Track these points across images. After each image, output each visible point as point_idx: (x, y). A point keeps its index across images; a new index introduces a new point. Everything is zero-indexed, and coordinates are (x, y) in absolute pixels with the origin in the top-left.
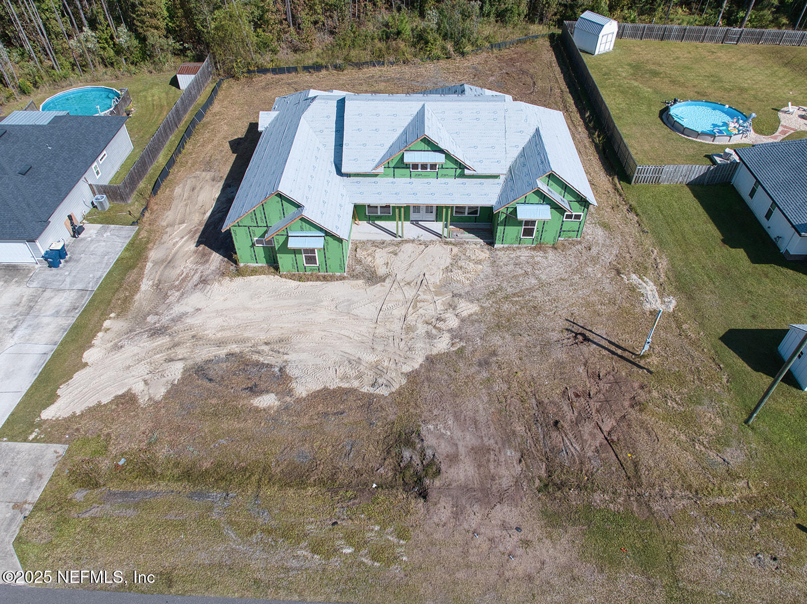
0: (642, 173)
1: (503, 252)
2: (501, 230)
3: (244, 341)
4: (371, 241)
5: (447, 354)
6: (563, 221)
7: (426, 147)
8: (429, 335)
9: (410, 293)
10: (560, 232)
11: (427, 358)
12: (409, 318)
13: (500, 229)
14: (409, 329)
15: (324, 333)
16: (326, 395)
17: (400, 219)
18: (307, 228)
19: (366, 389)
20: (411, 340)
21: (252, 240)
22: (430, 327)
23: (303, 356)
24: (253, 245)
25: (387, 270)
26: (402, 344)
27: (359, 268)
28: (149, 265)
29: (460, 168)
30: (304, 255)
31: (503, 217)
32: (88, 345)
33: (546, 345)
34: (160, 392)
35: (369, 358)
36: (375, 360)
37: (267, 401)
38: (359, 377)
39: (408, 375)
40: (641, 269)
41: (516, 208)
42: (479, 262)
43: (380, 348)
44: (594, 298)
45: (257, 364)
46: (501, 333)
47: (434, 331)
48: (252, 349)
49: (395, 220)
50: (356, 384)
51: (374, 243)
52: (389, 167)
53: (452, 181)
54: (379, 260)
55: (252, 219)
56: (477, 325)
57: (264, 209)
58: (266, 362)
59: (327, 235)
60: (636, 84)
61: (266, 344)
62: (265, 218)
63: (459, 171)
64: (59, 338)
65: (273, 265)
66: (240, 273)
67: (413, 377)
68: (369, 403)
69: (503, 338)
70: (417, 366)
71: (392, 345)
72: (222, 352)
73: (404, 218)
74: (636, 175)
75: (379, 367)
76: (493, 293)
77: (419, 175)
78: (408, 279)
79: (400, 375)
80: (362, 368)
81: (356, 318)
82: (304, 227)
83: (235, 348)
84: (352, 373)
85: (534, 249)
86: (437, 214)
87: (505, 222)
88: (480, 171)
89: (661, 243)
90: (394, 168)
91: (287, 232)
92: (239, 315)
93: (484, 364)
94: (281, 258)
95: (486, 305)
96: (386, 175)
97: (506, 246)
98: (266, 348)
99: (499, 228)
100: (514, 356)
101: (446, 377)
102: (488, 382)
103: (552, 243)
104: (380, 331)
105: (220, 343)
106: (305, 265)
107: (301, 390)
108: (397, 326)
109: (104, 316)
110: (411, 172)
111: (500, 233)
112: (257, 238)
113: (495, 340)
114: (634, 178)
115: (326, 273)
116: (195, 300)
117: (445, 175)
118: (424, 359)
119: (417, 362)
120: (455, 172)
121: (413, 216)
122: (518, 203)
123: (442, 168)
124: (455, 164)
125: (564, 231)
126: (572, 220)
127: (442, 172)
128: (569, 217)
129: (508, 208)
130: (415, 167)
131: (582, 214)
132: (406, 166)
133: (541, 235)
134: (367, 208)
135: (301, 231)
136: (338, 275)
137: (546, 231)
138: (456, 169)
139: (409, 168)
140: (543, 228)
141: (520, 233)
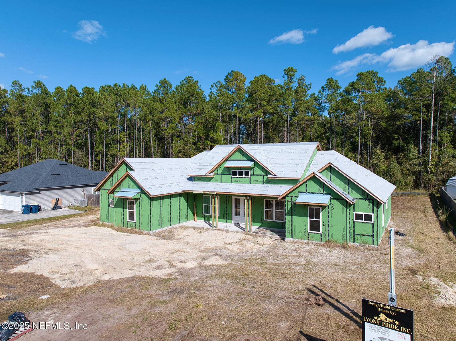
2: (289, 220)
6: (354, 222)
11: (133, 277)
18: (132, 185)
29: (266, 175)
30: (128, 210)
31: (288, 206)
33: (264, 298)
36: (94, 268)
39: (100, 282)
41: (298, 196)
42: (262, 245)
44: (364, 282)
46: (225, 280)
52: (218, 174)
56: (210, 271)
57: (117, 176)
63: (265, 177)
69: (223, 283)
70: (116, 279)
76: (252, 259)
77: (238, 181)
79: (94, 280)
81: (122, 249)
85: (323, 245)
87: (292, 212)
88: (280, 175)
90: (221, 174)
91: (121, 189)
93: (177, 292)
95: (236, 263)
96: (217, 180)
97: (296, 240)
99: (287, 217)
103: (341, 241)
106: (128, 220)
110: (232, 177)
111: (289, 224)
112: (111, 200)
113: (213, 282)
115: (139, 230)
117: (256, 181)
118: (131, 276)
119: (121, 276)
120: (263, 178)
121: (235, 218)
122: (300, 192)
123: (253, 175)
124: (263, 171)
125: (358, 235)
126: (363, 221)
127: (253, 178)
128: (359, 217)
129: (292, 197)
130: (235, 174)
131: (373, 215)
132: (229, 172)
133: (329, 231)
134: (203, 205)
135: (128, 188)
136: (147, 232)
137: (332, 226)
138: (264, 175)
139: (231, 174)
140: (328, 222)
141: (307, 227)
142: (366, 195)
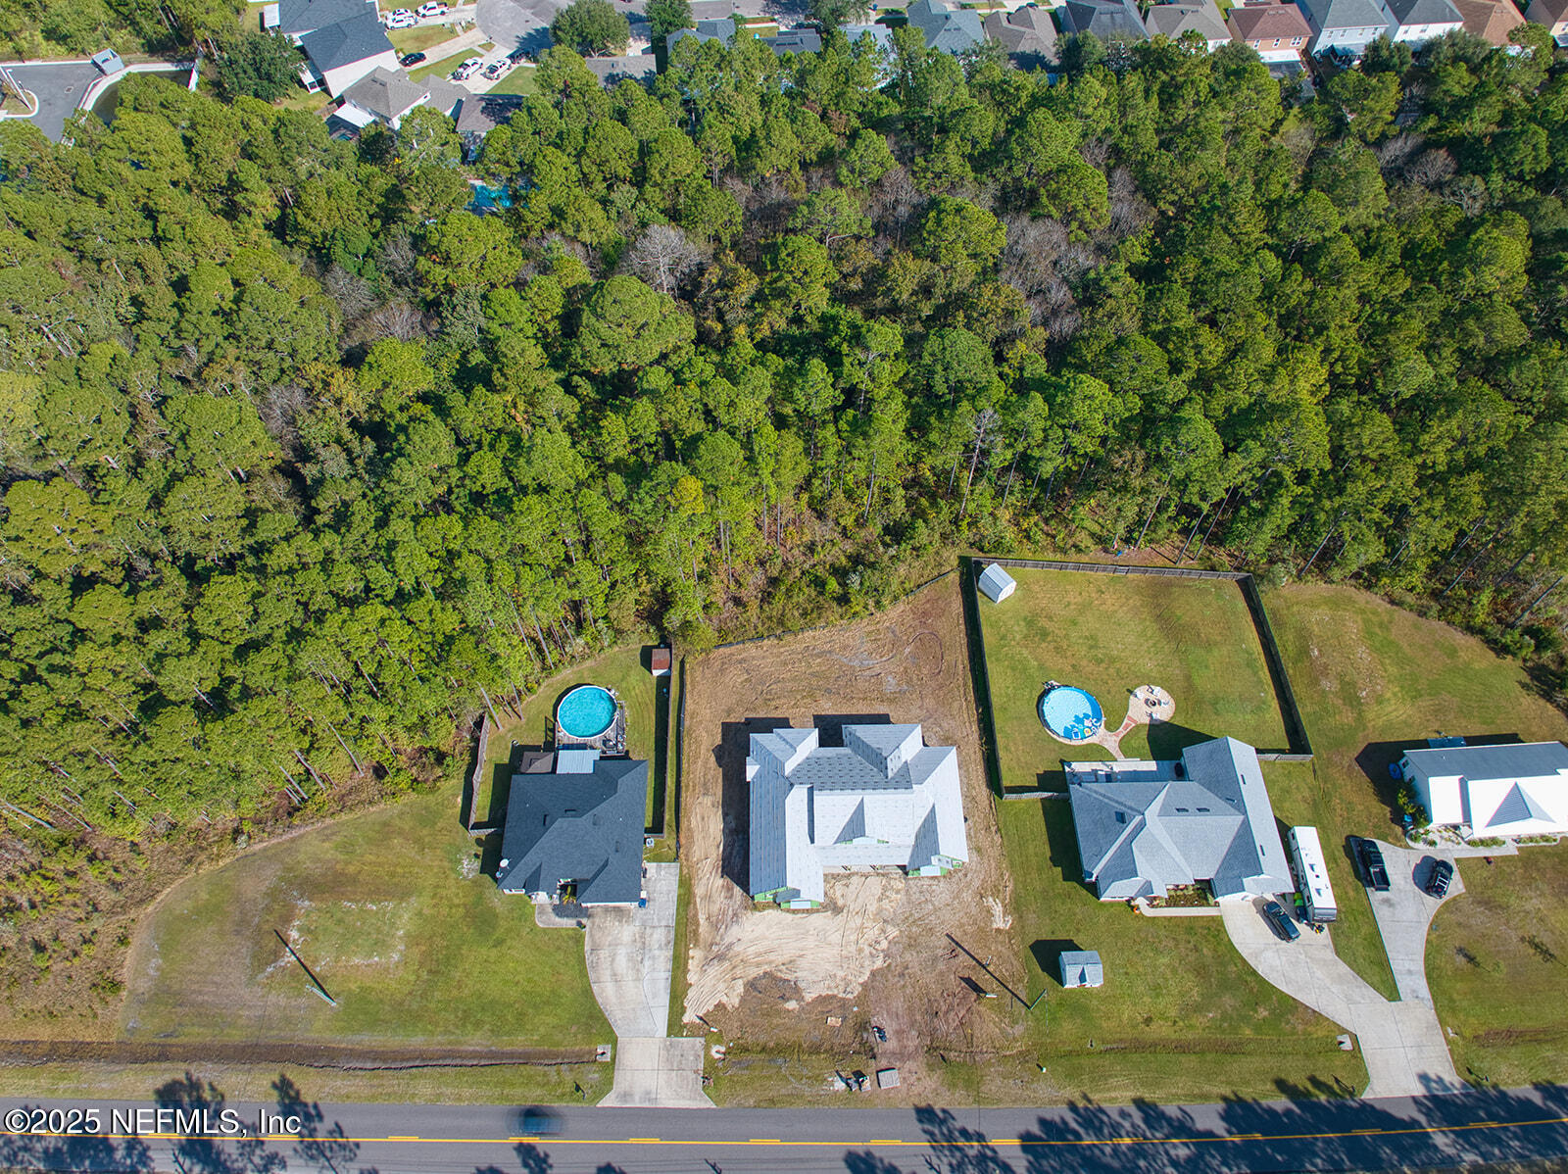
3: (771, 962)
5: (882, 969)
8: (871, 955)
9: (859, 921)
11: (872, 973)
12: (860, 942)
14: (860, 951)
15: (813, 957)
16: (822, 1000)
19: (841, 995)
20: (862, 959)
22: (872, 949)
23: (805, 974)
26: (857, 962)
28: (698, 900)
32: (686, 971)
33: (935, 960)
34: (736, 1002)
35: (841, 974)
36: (844, 975)
37: (792, 1005)
38: (837, 987)
39: (862, 985)
40: (996, 892)
42: (898, 892)
43: (845, 966)
44: (966, 919)
45: (781, 979)
46: (910, 952)
47: (874, 952)
48: (776, 969)
50: (835, 992)
51: (833, 876)
56: (897, 945)
58: (786, 978)
60: (1025, 652)
61: (783, 965)
64: (670, 966)
65: (777, 905)
66: (755, 907)
68: (844, 1004)
69: (912, 955)
71: (852, 963)
72: (761, 972)
75: (846, 980)
76: (907, 919)
78: (857, 909)
79: (858, 985)
80: (837, 981)
81: (830, 944)
83: (767, 968)
84: (833, 985)
85: (932, 878)
89: (1012, 865)
92: (763, 943)
93: (901, 975)
95: (903, 929)
98: (784, 968)
100: (917, 968)
101: (882, 985)
102: (903, 989)
104: (844, 953)
105: (758, 965)
107: (808, 997)
108: (853, 948)
109: (687, 949)
113: (908, 957)
116: (735, 932)
118: (870, 973)
119: (865, 978)
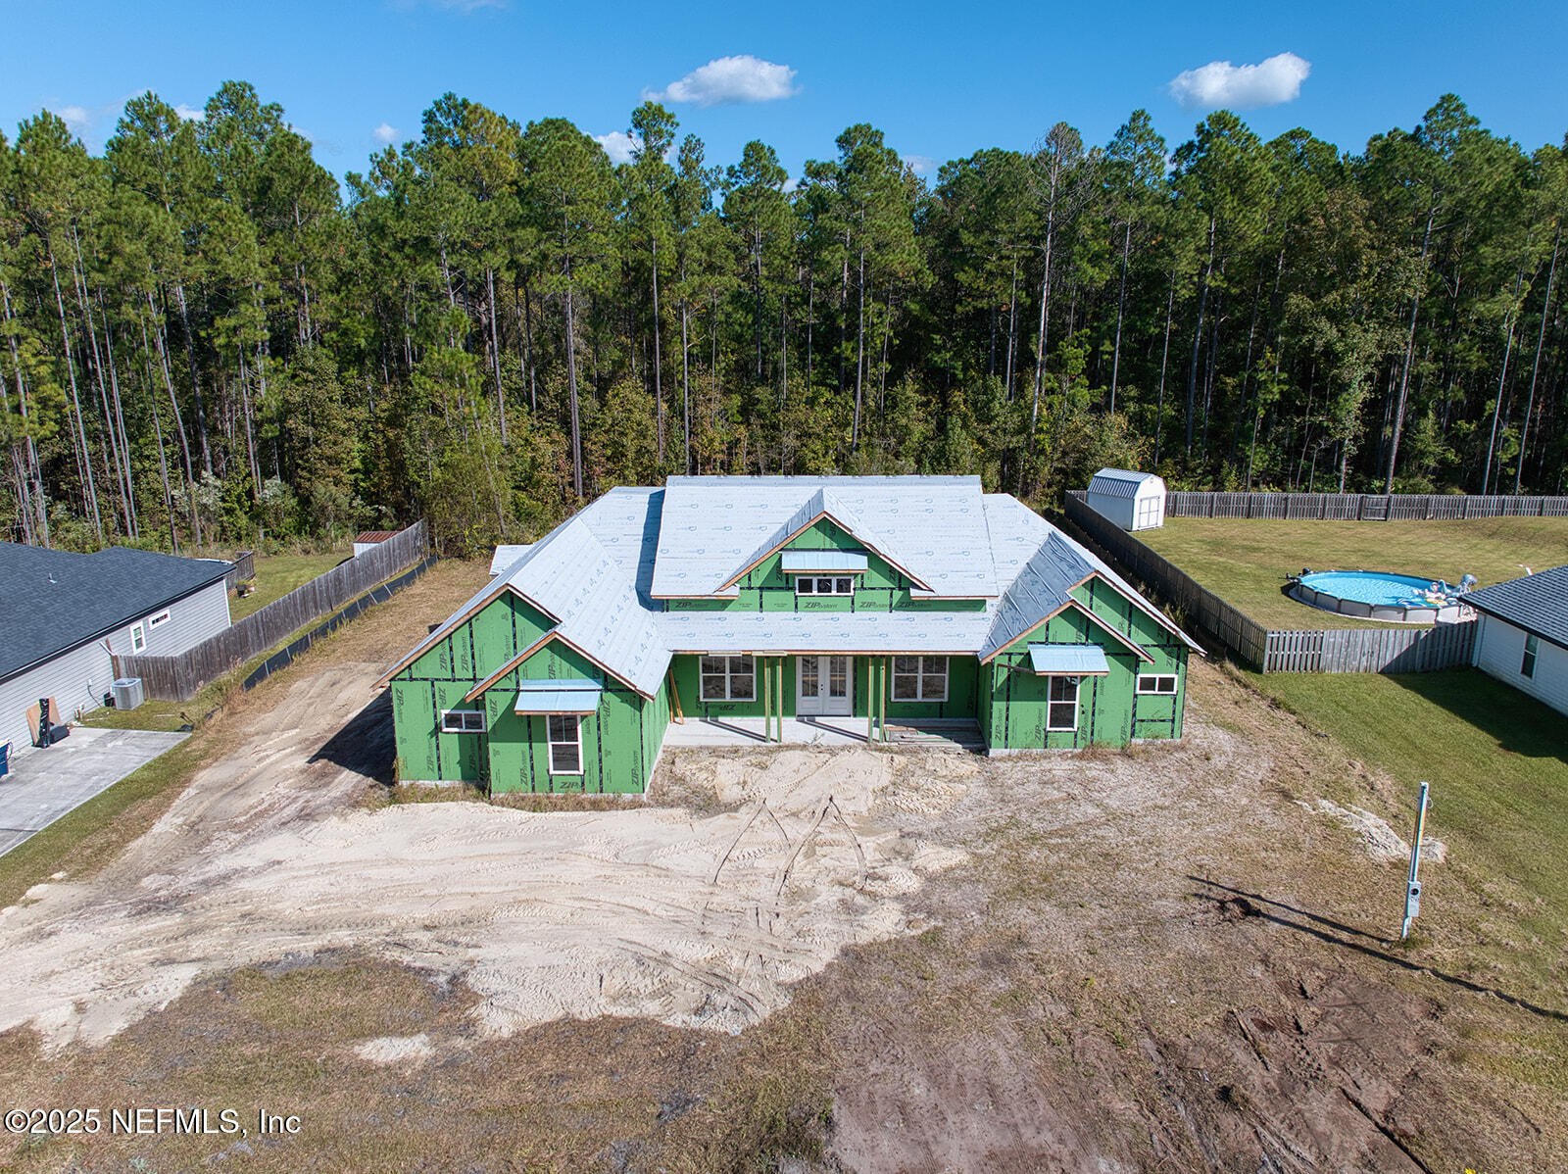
0: (1281, 648)
1: (1010, 764)
2: (1000, 710)
3: (371, 922)
4: (708, 748)
5: (898, 943)
6: (1136, 696)
7: (828, 543)
8: (846, 906)
9: (799, 831)
10: (1133, 725)
11: (845, 952)
12: (795, 874)
13: (998, 707)
14: (797, 895)
15: (578, 904)
17: (774, 713)
18: (564, 670)
19: (677, 1020)
20: (801, 916)
21: (435, 716)
22: (849, 891)
23: (517, 950)
24: (438, 729)
25: (744, 793)
26: (779, 926)
27: (677, 790)
28: (190, 792)
29: (900, 589)
30: (550, 744)
31: (1000, 677)
33: (1152, 926)
34: (104, 1029)
35: (693, 952)
36: (709, 956)
37: (399, 1047)
38: (664, 991)
39: (794, 988)
40: (1337, 793)
41: (1029, 654)
42: (958, 780)
43: (720, 932)
44: (1247, 839)
45: (393, 968)
46: (1029, 903)
47: (860, 900)
48: (388, 939)
49: (763, 714)
50: (651, 1008)
51: (714, 752)
52: (750, 588)
53: (884, 616)
54: (727, 779)
55: (443, 660)
56: (967, 887)
57: (471, 636)
58: (418, 964)
59: (607, 690)
61: (427, 928)
62: (473, 658)
63: (898, 594)
65: (477, 778)
66: (395, 799)
67: (807, 992)
69: (1039, 912)
70: (818, 968)
71: (753, 924)
72: (308, 946)
73: (784, 708)
74: (1268, 652)
75: (717, 971)
76: (998, 830)
77: (814, 605)
78: (792, 806)
79: (774, 989)
80: (670, 974)
81: (665, 872)
82: (556, 668)
84: (645, 985)
85: (1081, 757)
86: (855, 697)
87: (1008, 690)
88: (943, 590)
89: (1364, 753)
90: (761, 589)
91: (518, 683)
92: (373, 873)
93: (997, 961)
94: (496, 753)
95: (986, 850)
96: (746, 607)
97: (1015, 752)
98: (425, 937)
99: (995, 704)
100: (1073, 946)
101: (897, 989)
102: (1015, 1002)
103: (1120, 743)
104: (724, 898)
105: (306, 929)
106: (552, 772)
107: (498, 1023)
108: (765, 890)
109: (38, 877)
110: (796, 597)
111: (1000, 718)
112: (447, 712)
113: (1020, 915)
114: (1267, 658)
115: (599, 795)
116: (274, 846)
117: (870, 605)
118: (838, 952)
119: (821, 957)
120: (891, 596)
121: (804, 704)
122: (1031, 643)
123: (862, 588)
124: (891, 578)
125: (1143, 721)
126: (1156, 692)
127: (861, 597)
128: (1148, 684)
129: (1010, 654)
130: (805, 586)
131: (1176, 677)
132: (787, 582)
133: (1093, 723)
134: (701, 675)
135: (550, 678)
136: (628, 796)
137: (1102, 712)
138: (892, 589)
139: (792, 589)
140: (1094, 704)
141: (1043, 719)
142: (1165, 638)
